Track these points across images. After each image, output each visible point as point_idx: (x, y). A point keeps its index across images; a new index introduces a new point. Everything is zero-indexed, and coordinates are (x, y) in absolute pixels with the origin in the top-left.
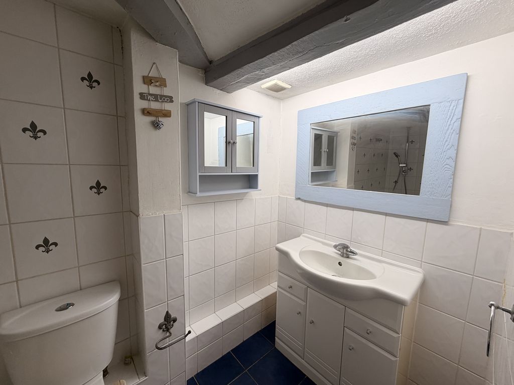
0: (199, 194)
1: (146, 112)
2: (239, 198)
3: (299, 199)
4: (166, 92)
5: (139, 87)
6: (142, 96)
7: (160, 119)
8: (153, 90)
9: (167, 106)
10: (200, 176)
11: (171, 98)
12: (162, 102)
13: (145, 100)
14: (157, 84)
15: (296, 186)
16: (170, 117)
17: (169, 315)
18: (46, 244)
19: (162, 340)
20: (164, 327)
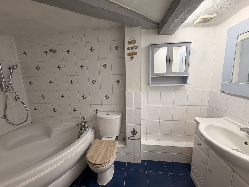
0: (150, 85)
1: (129, 54)
2: (176, 89)
3: (223, 92)
4: (136, 45)
5: (127, 46)
6: (128, 49)
7: (133, 56)
8: (132, 45)
9: (136, 50)
10: (151, 77)
11: (137, 46)
12: (134, 49)
13: (129, 50)
14: (133, 43)
15: (222, 83)
16: (137, 54)
17: (135, 130)
18: (107, 97)
19: (130, 137)
20: (133, 133)
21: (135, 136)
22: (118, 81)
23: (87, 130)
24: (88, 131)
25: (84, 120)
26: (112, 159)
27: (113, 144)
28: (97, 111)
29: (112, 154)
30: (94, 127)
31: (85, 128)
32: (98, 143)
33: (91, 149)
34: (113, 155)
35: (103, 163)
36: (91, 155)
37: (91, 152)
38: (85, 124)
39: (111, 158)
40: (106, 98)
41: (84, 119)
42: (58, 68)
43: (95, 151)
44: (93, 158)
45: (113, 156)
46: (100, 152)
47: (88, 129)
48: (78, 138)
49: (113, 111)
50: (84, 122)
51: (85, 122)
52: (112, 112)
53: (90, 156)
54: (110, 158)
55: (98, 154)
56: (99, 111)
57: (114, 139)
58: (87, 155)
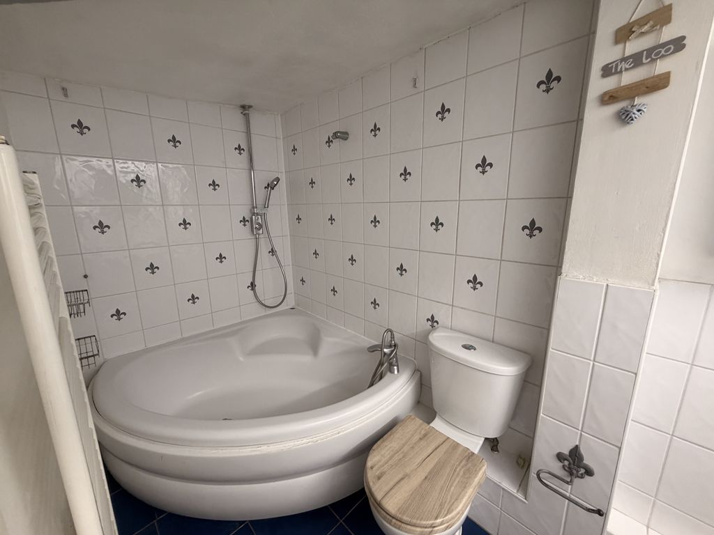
4: (668, 33)
5: (604, 52)
6: (608, 70)
7: (637, 101)
8: (636, 45)
9: (661, 67)
11: (679, 40)
12: (653, 60)
13: (611, 74)
14: (645, 29)
16: (666, 87)
17: (580, 458)
18: (474, 282)
19: (550, 473)
20: (566, 463)
21: (576, 481)
22: (532, 228)
23: (396, 372)
24: (396, 379)
25: (391, 341)
26: (442, 524)
27: (464, 463)
28: (435, 324)
29: (446, 506)
30: (418, 370)
31: (391, 365)
32: (415, 431)
33: (385, 444)
34: (449, 512)
35: (405, 518)
36: (380, 464)
37: (383, 453)
38: (392, 352)
39: (439, 521)
40: (471, 284)
41: (393, 337)
42: (349, 182)
43: (396, 458)
44: (383, 479)
45: (449, 516)
46: (408, 470)
47: (398, 371)
48: (369, 387)
49: (493, 342)
50: (390, 346)
51: (395, 346)
52: (488, 340)
53: (377, 466)
54: (436, 518)
55: (400, 476)
56: (443, 327)
57: (474, 444)
58: (369, 459)
